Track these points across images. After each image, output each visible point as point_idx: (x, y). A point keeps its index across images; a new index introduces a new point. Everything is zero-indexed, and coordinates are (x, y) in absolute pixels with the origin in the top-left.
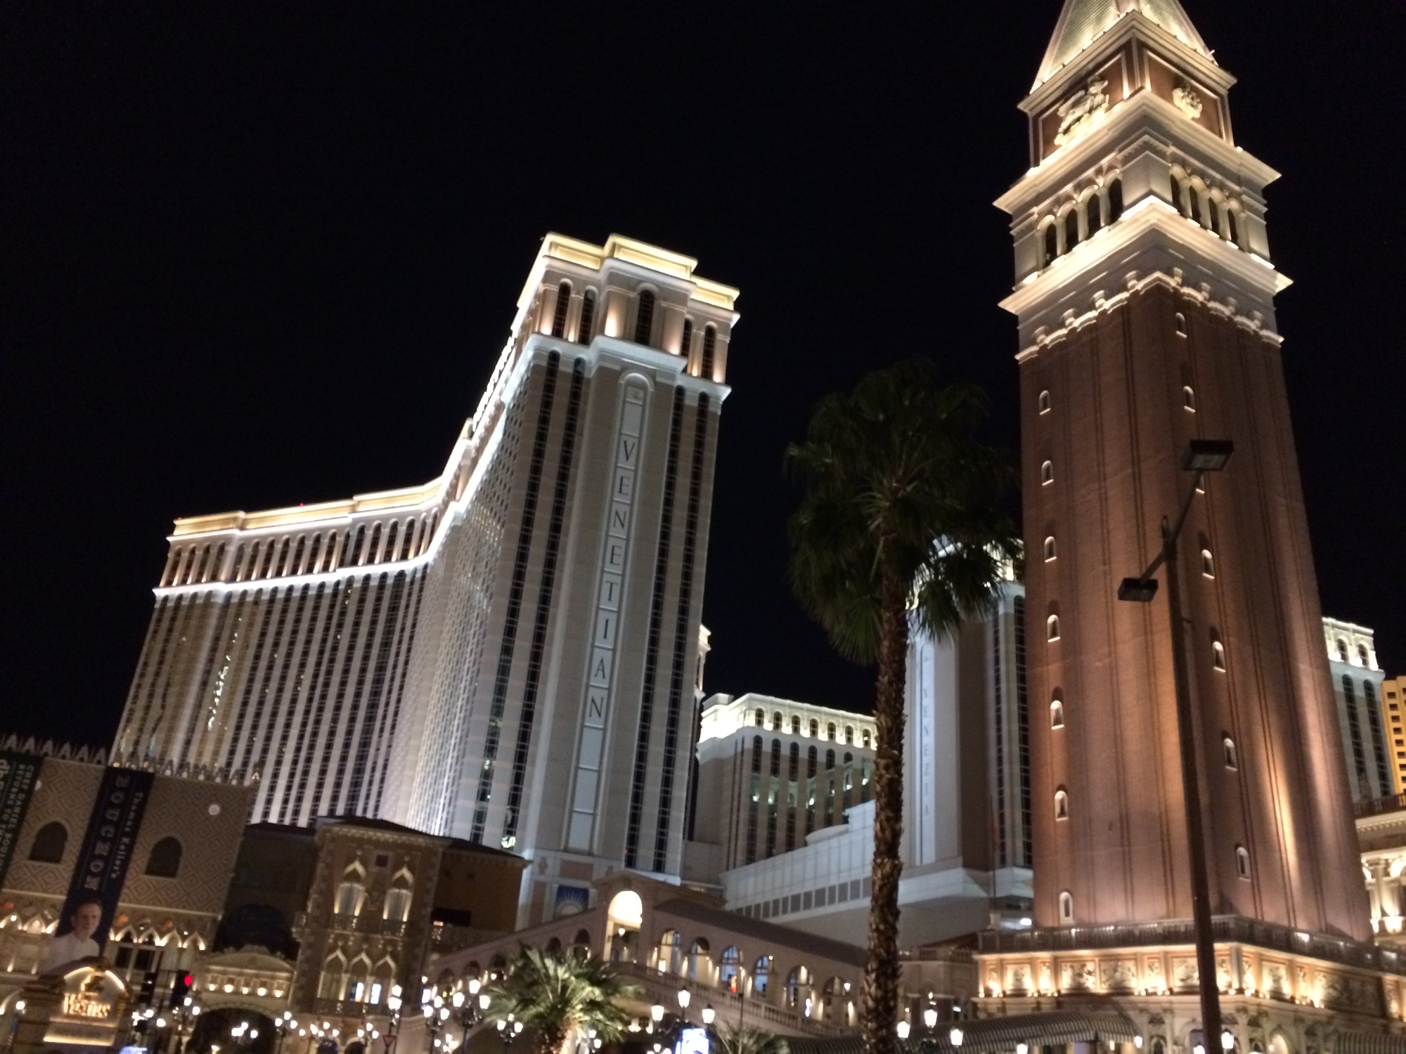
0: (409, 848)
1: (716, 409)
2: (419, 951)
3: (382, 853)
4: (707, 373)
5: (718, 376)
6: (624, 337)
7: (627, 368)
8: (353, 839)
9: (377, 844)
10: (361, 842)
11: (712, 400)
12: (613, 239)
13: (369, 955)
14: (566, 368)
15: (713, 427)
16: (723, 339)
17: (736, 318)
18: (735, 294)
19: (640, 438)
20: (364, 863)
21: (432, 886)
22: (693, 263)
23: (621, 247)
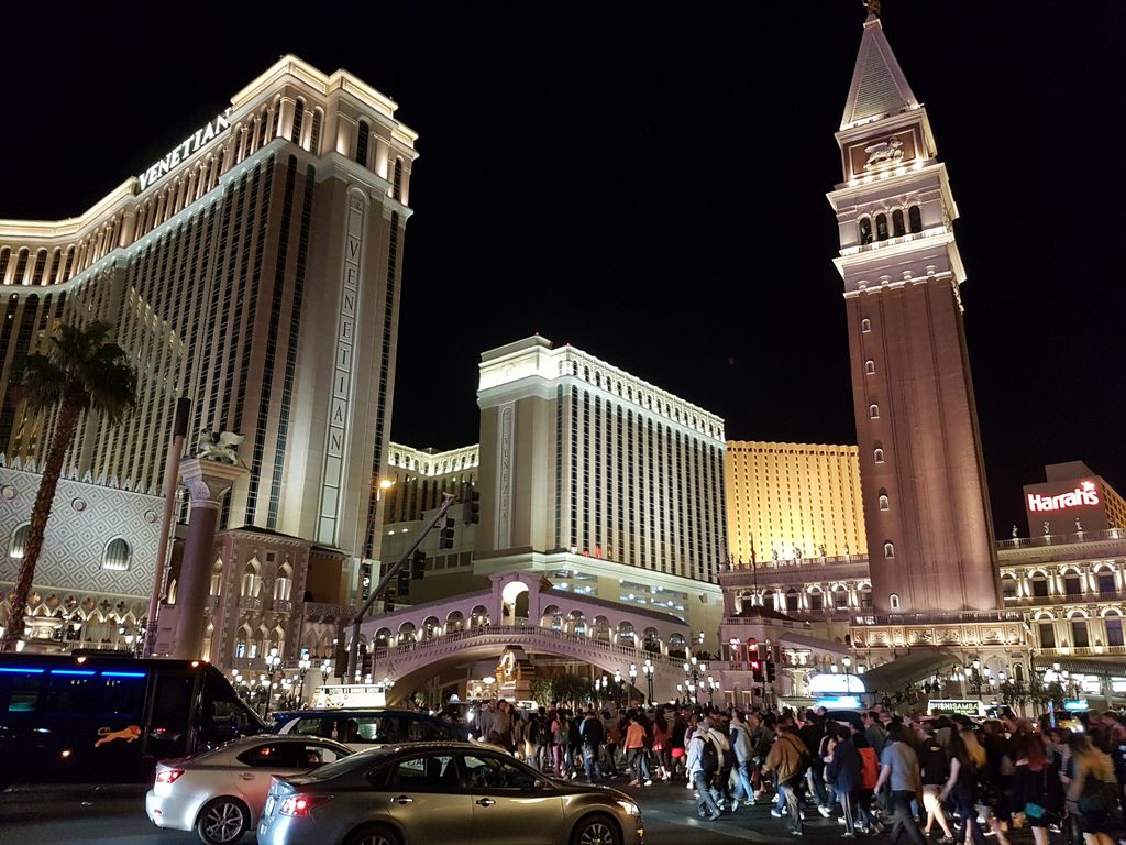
0: (288, 548)
1: (402, 225)
2: (299, 621)
3: (271, 552)
4: (397, 197)
5: (405, 201)
6: (349, 157)
7: (351, 182)
8: (250, 542)
9: (267, 545)
10: (256, 544)
11: (400, 218)
12: (340, 73)
13: (266, 625)
14: (301, 170)
15: (401, 238)
16: (407, 171)
17: (416, 156)
18: (416, 137)
19: (361, 241)
20: (259, 559)
21: (304, 575)
22: (395, 107)
23: (347, 81)
